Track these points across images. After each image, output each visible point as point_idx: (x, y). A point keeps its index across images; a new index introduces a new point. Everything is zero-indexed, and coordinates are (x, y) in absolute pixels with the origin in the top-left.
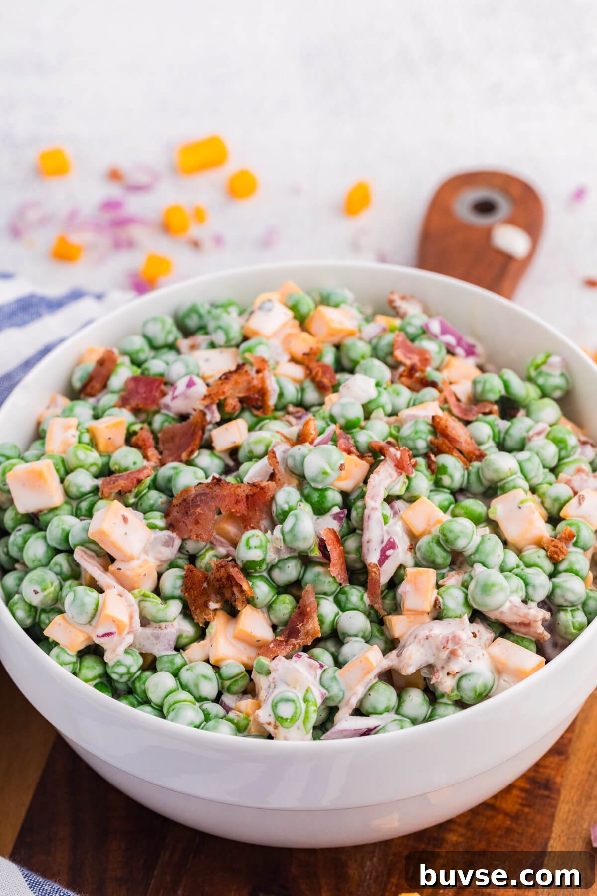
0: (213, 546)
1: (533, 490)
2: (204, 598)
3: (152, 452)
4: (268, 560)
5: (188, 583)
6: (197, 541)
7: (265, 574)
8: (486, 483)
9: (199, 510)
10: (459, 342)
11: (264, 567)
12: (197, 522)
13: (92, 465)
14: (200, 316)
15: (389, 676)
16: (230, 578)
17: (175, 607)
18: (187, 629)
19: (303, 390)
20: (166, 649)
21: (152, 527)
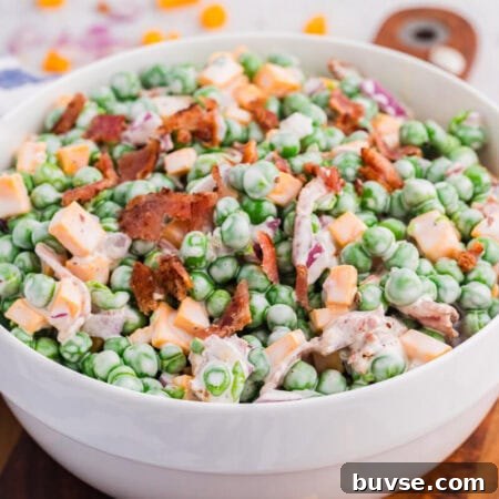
0: (159, 248)
1: (450, 216)
2: (150, 290)
3: (111, 172)
4: (208, 258)
5: (136, 277)
6: (145, 241)
7: (204, 271)
8: (407, 207)
9: (148, 214)
10: (391, 102)
11: (204, 264)
12: (146, 224)
13: (57, 180)
14: (162, 75)
15: (310, 358)
16: (173, 271)
17: (123, 297)
18: (134, 318)
19: (248, 130)
20: (113, 333)
21: (107, 230)
